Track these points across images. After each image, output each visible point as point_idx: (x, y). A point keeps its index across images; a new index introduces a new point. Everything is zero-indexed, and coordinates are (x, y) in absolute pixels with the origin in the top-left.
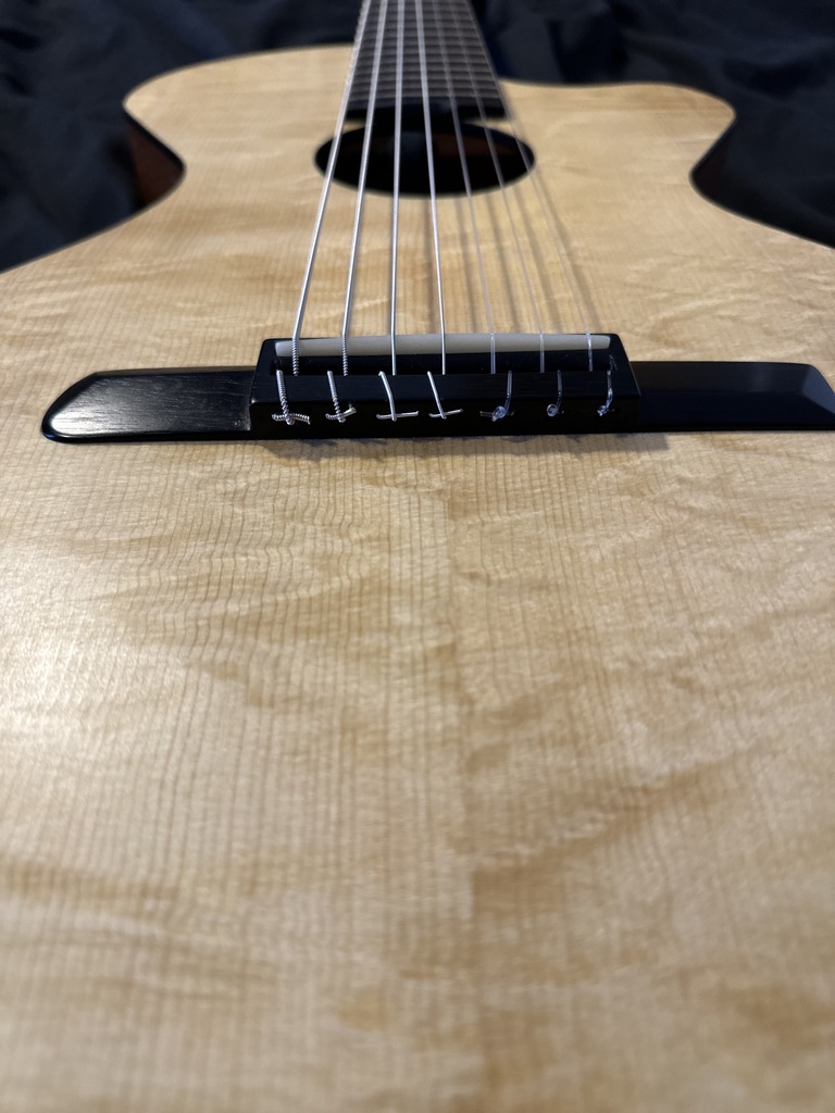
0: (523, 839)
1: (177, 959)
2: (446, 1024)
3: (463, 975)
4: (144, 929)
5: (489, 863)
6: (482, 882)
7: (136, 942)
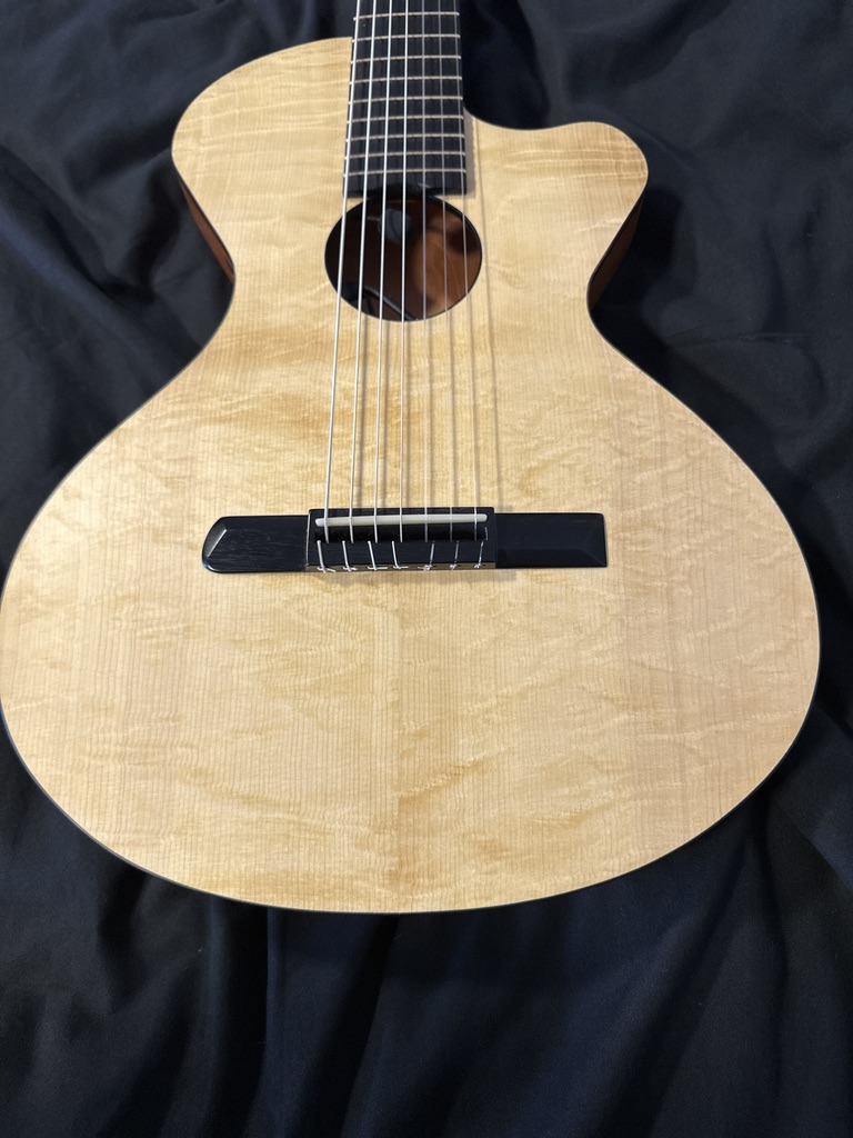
0: (418, 786)
1: (303, 827)
2: (388, 848)
3: (394, 833)
4: (291, 817)
5: (405, 794)
6: (402, 801)
7: (289, 822)
